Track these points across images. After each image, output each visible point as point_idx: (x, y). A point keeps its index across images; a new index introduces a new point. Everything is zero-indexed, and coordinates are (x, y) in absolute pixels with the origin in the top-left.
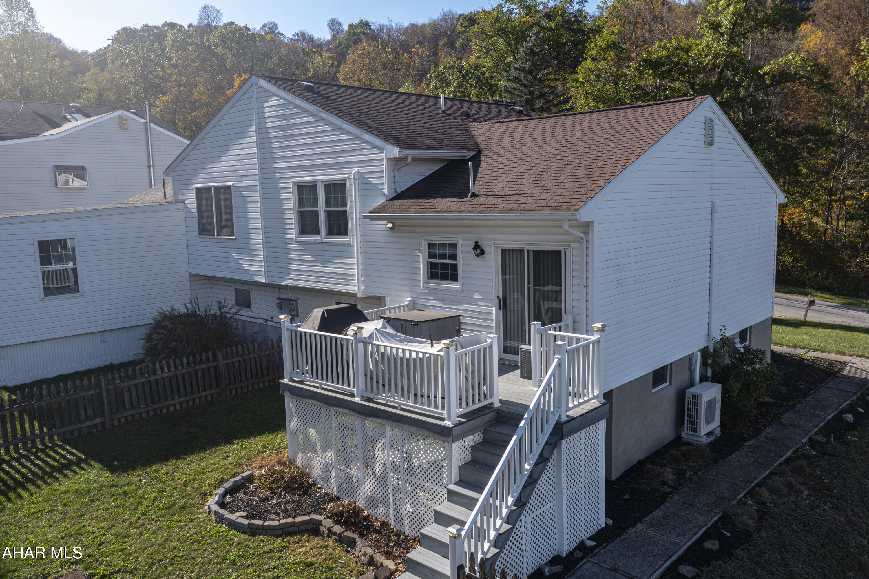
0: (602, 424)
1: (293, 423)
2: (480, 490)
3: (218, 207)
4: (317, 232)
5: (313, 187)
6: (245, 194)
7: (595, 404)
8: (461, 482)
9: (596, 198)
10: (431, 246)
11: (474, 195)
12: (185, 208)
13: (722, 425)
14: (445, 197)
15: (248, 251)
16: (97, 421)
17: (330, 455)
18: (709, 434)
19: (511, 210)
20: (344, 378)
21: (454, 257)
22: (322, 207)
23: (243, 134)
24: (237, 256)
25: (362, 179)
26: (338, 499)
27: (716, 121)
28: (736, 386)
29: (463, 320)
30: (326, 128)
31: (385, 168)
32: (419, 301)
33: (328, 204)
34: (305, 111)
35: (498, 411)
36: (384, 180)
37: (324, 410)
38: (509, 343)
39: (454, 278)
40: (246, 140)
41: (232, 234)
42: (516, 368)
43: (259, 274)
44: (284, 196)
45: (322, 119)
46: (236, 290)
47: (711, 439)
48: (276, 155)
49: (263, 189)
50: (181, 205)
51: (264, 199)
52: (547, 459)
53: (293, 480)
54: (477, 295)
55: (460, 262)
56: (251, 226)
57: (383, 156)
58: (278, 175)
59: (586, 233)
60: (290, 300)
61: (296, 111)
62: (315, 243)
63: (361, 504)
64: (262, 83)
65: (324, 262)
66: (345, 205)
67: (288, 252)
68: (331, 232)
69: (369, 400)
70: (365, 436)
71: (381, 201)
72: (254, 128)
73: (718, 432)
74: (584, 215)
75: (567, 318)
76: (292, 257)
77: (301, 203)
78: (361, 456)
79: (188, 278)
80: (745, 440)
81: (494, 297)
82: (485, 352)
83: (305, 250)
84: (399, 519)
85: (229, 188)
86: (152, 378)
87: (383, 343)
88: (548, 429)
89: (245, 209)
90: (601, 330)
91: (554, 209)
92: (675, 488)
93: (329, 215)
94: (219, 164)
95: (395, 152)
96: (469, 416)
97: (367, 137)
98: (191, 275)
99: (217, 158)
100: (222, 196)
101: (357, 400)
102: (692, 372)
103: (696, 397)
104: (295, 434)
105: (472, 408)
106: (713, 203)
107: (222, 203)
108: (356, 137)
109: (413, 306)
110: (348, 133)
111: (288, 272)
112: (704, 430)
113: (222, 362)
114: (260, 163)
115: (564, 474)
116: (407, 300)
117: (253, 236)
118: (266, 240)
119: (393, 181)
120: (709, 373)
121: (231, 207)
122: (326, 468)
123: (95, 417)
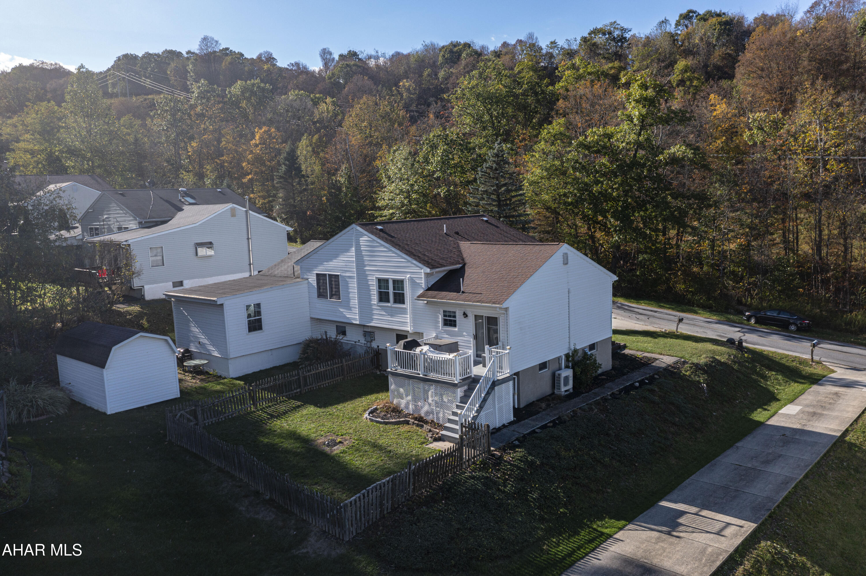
0: (511, 383)
1: (392, 387)
2: (466, 404)
3: (331, 284)
4: (388, 301)
5: (387, 281)
6: (348, 280)
7: (508, 375)
8: (461, 402)
9: (510, 299)
10: (444, 311)
11: (463, 292)
12: (309, 283)
13: (574, 387)
14: (450, 291)
15: (349, 308)
16: (298, 390)
17: (409, 398)
18: (566, 391)
19: (478, 302)
20: (414, 367)
21: (455, 317)
22: (391, 290)
23: (347, 250)
24: (341, 310)
25: (412, 280)
26: (412, 414)
27: (569, 253)
28: (578, 370)
29: (459, 343)
30: (394, 255)
31: (423, 276)
32: (439, 335)
33: (394, 289)
34: (382, 245)
35: (473, 378)
36: (423, 282)
37: (407, 381)
38: (479, 353)
39: (455, 326)
40: (348, 254)
41: (339, 299)
42: (480, 363)
43: (355, 319)
44: (370, 283)
45: (391, 251)
46: (337, 326)
47: (566, 393)
48: (366, 263)
49: (358, 279)
50: (307, 281)
51: (359, 284)
52: (490, 393)
53: (394, 408)
54: (465, 333)
55: (457, 319)
56: (351, 295)
57: (422, 271)
58: (367, 273)
59: (506, 311)
60: (370, 332)
61: (378, 244)
62: (388, 306)
63: (423, 415)
64: (359, 228)
65: (392, 316)
66: (403, 290)
67: (372, 310)
68: (395, 302)
69: (426, 375)
70: (424, 390)
71: (421, 291)
72: (354, 249)
73: (571, 391)
74: (504, 305)
75: (500, 344)
76: (375, 312)
77: (380, 287)
78: (422, 397)
79: (309, 320)
80: (583, 393)
81: (472, 334)
82: (468, 357)
83: (382, 310)
84: (438, 418)
85: (338, 276)
86: (317, 371)
87: (430, 354)
88: (490, 383)
89: (347, 287)
90: (510, 349)
91: (494, 303)
92: (544, 410)
93: (395, 294)
94: (331, 263)
95: (428, 270)
96: (464, 380)
97: (415, 262)
98: (311, 318)
99: (331, 260)
100: (333, 279)
101: (421, 376)
102: (560, 364)
103: (559, 375)
104: (393, 392)
105: (464, 377)
106: (569, 289)
107: (333, 283)
108: (409, 261)
109: (436, 338)
110: (404, 259)
111: (372, 320)
112: (563, 389)
113: (345, 364)
114: (357, 266)
115: (496, 399)
116: (434, 335)
117: (352, 301)
118: (360, 303)
119: (427, 282)
120: (570, 365)
121: (339, 285)
122: (407, 404)
123: (297, 389)
